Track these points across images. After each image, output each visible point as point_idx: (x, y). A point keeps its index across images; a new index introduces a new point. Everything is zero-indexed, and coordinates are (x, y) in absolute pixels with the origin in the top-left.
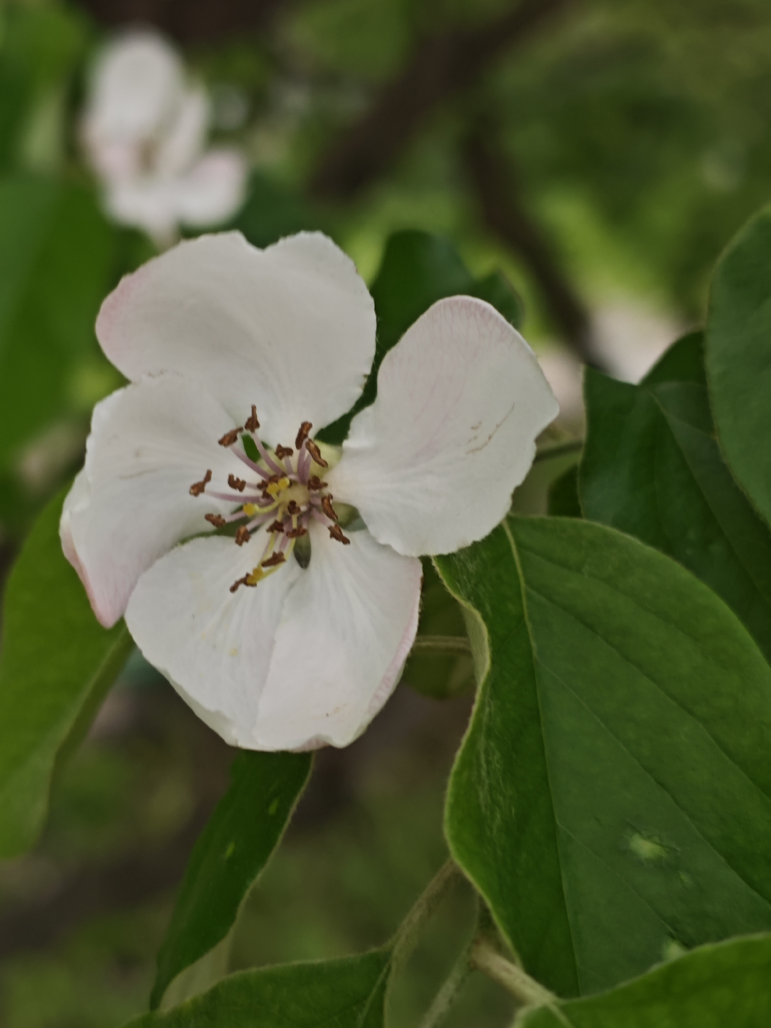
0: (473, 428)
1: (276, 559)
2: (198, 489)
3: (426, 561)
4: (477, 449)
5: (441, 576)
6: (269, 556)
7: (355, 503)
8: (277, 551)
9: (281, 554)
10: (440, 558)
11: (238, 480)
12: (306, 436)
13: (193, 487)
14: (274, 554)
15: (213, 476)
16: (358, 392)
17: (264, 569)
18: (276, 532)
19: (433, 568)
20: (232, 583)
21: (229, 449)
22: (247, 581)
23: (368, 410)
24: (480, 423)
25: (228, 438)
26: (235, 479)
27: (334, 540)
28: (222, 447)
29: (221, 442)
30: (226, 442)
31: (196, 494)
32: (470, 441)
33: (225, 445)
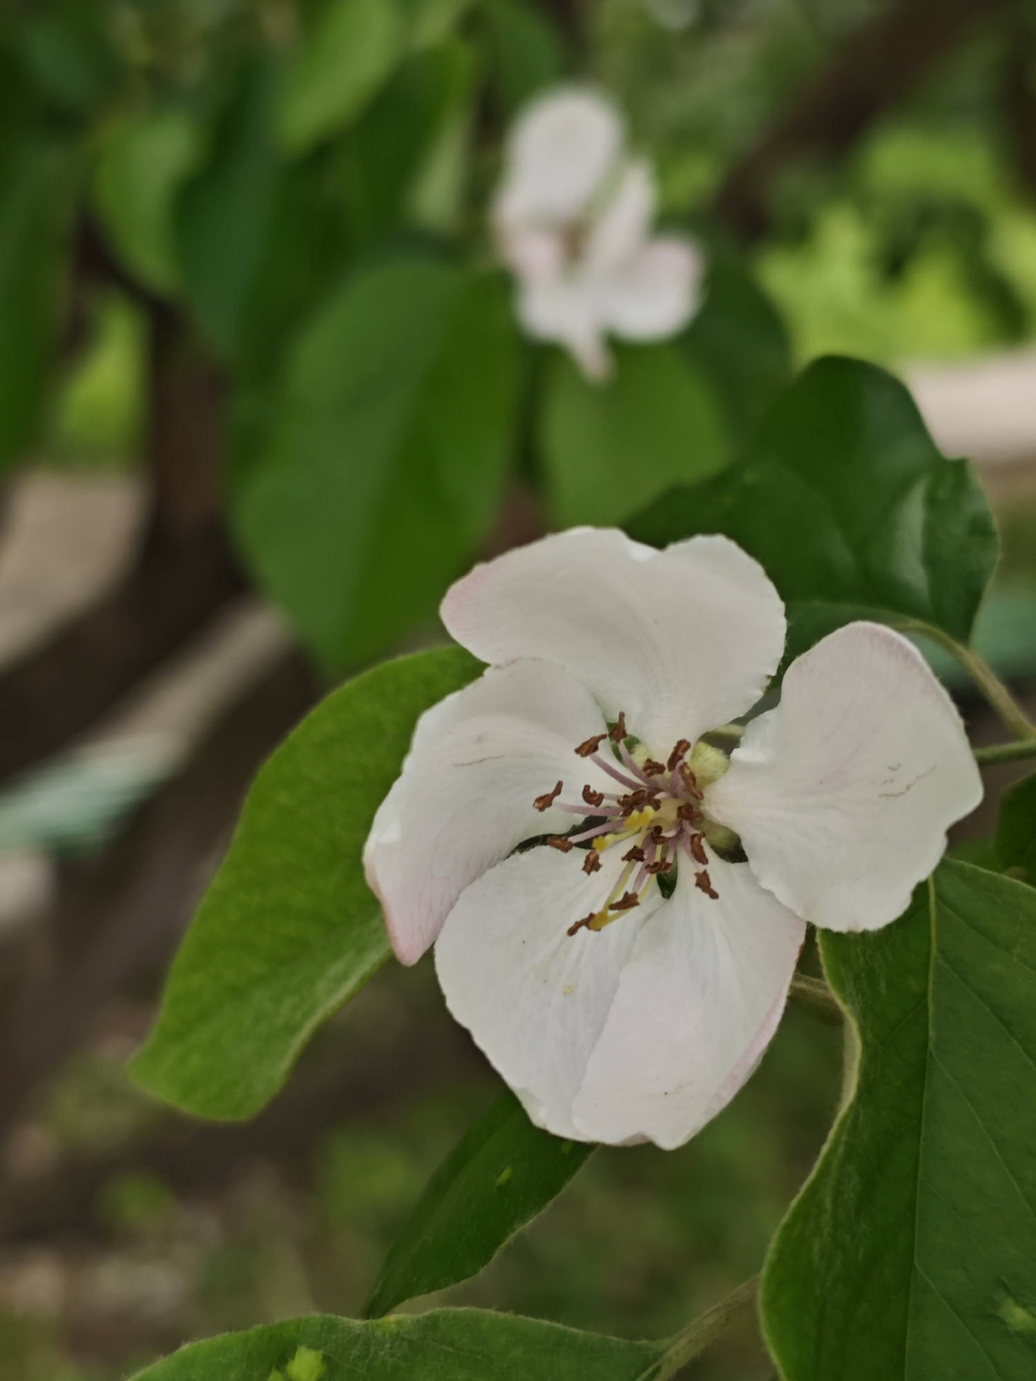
0: (890, 768)
1: (629, 902)
2: (544, 802)
3: (811, 930)
4: (892, 795)
5: (822, 960)
6: (620, 898)
7: (739, 829)
8: (630, 892)
9: (635, 896)
10: (827, 932)
11: (595, 792)
12: (681, 758)
13: (538, 800)
14: (626, 894)
15: (563, 789)
16: (758, 694)
17: (611, 913)
18: (633, 860)
19: (815, 945)
20: (571, 924)
21: (588, 759)
22: (590, 922)
23: (769, 715)
24: (899, 766)
25: (586, 748)
26: (591, 791)
27: (699, 890)
28: (578, 756)
29: (578, 751)
30: (584, 752)
31: (541, 809)
32: (885, 782)
33: (583, 756)
